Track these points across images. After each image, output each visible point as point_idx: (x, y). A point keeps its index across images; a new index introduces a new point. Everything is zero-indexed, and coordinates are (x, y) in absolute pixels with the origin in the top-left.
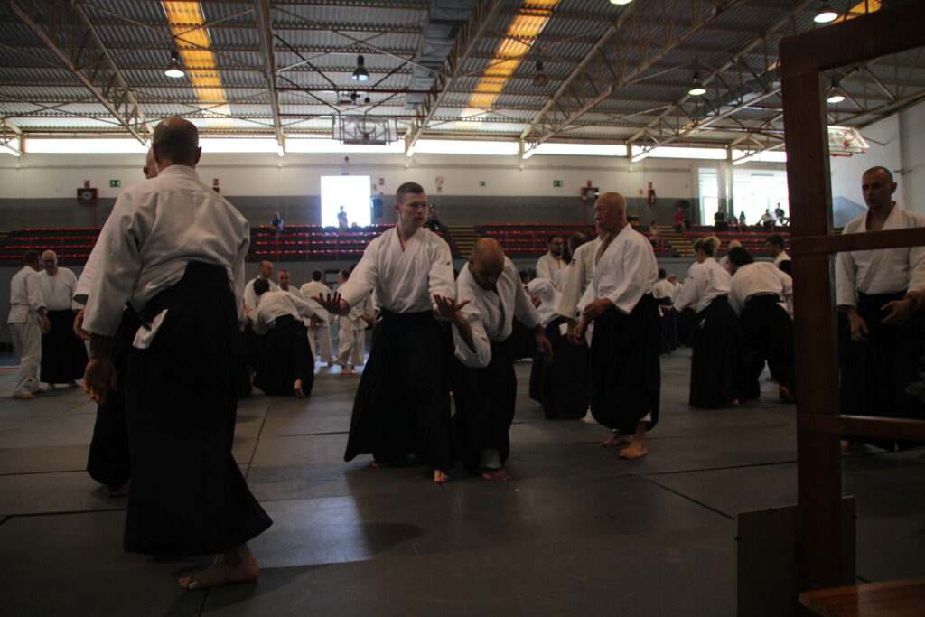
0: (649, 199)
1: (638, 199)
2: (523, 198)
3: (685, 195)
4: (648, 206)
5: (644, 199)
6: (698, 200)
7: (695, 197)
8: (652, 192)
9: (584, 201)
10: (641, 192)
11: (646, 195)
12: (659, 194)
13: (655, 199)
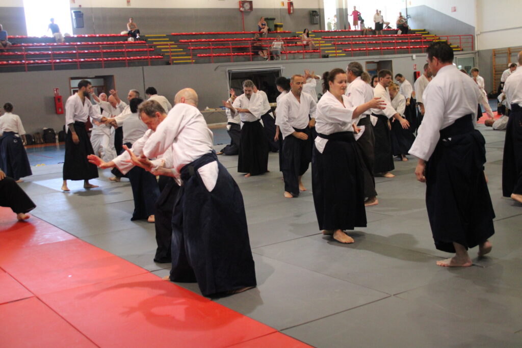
0: (289, 10)
1: (280, 9)
2: (196, 10)
3: (313, 6)
4: (287, 15)
5: (286, 9)
6: (323, 9)
7: (321, 8)
8: (291, 4)
9: (241, 11)
10: (283, 4)
11: (286, 7)
12: (296, 6)
13: (293, 9)
